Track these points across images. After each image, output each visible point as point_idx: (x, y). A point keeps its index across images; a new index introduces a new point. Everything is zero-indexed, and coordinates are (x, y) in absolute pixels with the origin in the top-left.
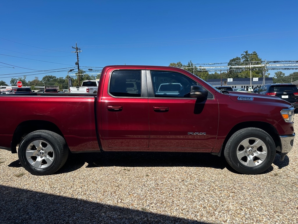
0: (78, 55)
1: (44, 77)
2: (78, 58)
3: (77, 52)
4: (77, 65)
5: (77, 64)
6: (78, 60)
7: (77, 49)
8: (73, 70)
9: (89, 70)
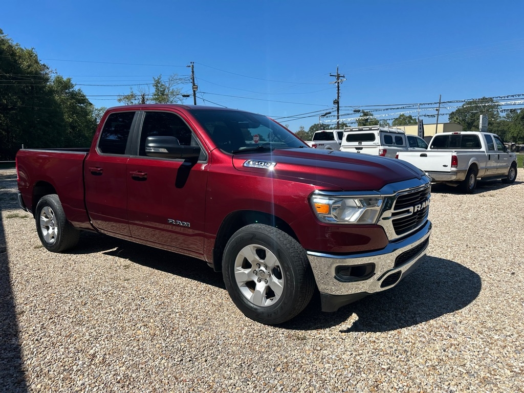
0: (338, 87)
1: (312, 126)
2: (338, 93)
3: (338, 83)
4: (337, 105)
5: (337, 102)
6: (338, 96)
7: (338, 77)
8: (330, 113)
9: (355, 111)
